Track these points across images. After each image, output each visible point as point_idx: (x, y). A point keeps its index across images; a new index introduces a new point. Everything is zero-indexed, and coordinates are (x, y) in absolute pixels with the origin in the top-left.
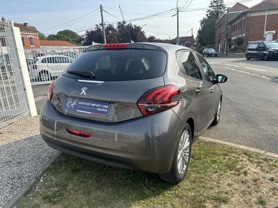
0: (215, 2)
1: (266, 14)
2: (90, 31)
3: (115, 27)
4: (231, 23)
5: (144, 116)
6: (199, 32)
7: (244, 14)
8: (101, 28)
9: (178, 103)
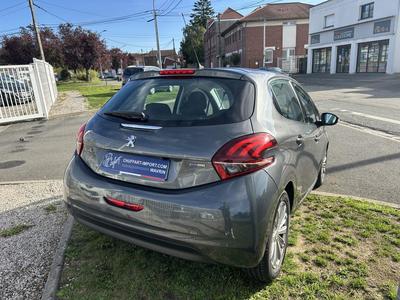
0: (200, 4)
1: (265, 25)
2: (9, 37)
3: (56, 32)
4: (223, 35)
5: (222, 181)
6: (183, 45)
7: (239, 23)
8: (32, 33)
9: (273, 160)
